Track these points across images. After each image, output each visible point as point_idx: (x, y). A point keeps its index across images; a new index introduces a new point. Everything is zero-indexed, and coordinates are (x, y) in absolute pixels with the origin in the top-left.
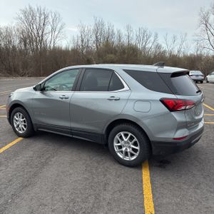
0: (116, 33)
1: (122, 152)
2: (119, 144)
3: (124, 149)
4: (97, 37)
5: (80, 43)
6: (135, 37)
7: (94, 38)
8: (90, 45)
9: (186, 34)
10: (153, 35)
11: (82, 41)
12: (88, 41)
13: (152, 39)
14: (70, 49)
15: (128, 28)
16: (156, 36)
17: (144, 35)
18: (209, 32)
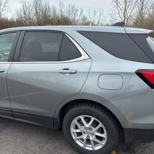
0: (52, 8)
1: (82, 140)
2: (78, 131)
3: (84, 137)
4: (36, 11)
5: (23, 15)
6: (66, 12)
7: (34, 11)
8: (31, 17)
9: (103, 10)
10: (79, 10)
11: (25, 14)
12: (30, 13)
13: (79, 13)
14: (15, 20)
15: (61, 4)
16: (82, 10)
17: (73, 9)
18: (119, 8)
